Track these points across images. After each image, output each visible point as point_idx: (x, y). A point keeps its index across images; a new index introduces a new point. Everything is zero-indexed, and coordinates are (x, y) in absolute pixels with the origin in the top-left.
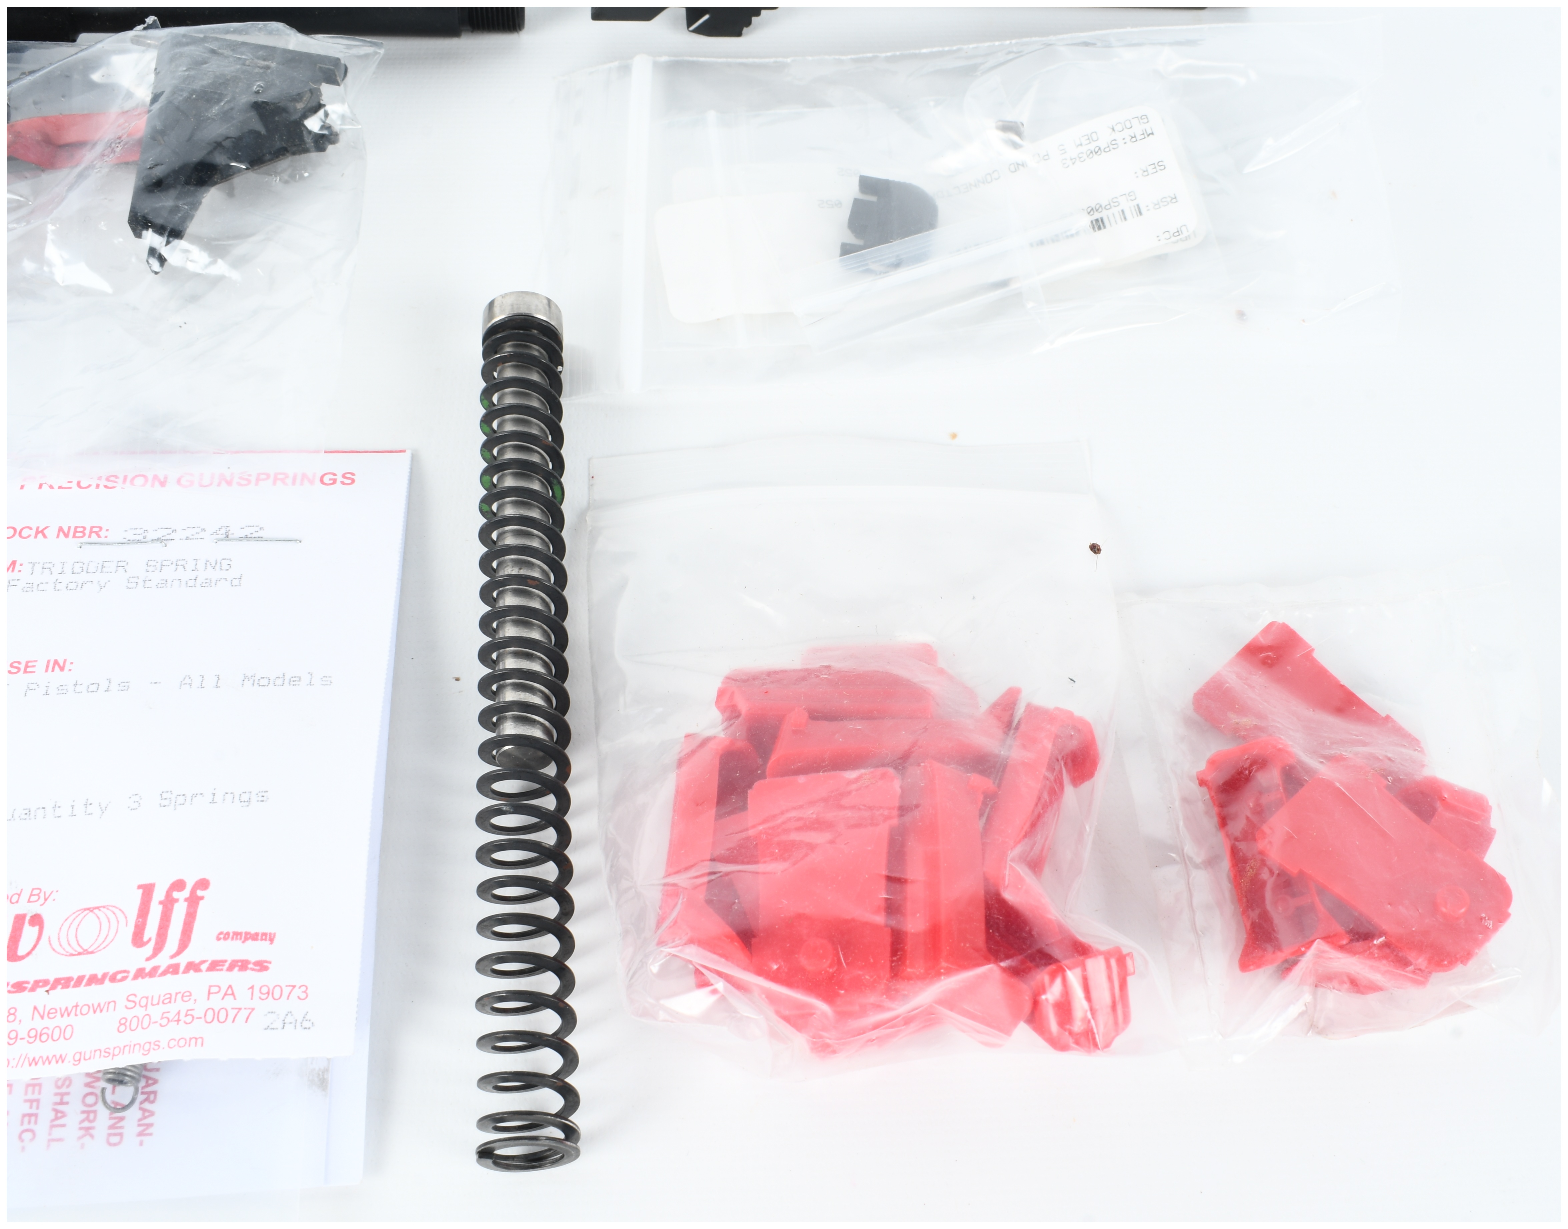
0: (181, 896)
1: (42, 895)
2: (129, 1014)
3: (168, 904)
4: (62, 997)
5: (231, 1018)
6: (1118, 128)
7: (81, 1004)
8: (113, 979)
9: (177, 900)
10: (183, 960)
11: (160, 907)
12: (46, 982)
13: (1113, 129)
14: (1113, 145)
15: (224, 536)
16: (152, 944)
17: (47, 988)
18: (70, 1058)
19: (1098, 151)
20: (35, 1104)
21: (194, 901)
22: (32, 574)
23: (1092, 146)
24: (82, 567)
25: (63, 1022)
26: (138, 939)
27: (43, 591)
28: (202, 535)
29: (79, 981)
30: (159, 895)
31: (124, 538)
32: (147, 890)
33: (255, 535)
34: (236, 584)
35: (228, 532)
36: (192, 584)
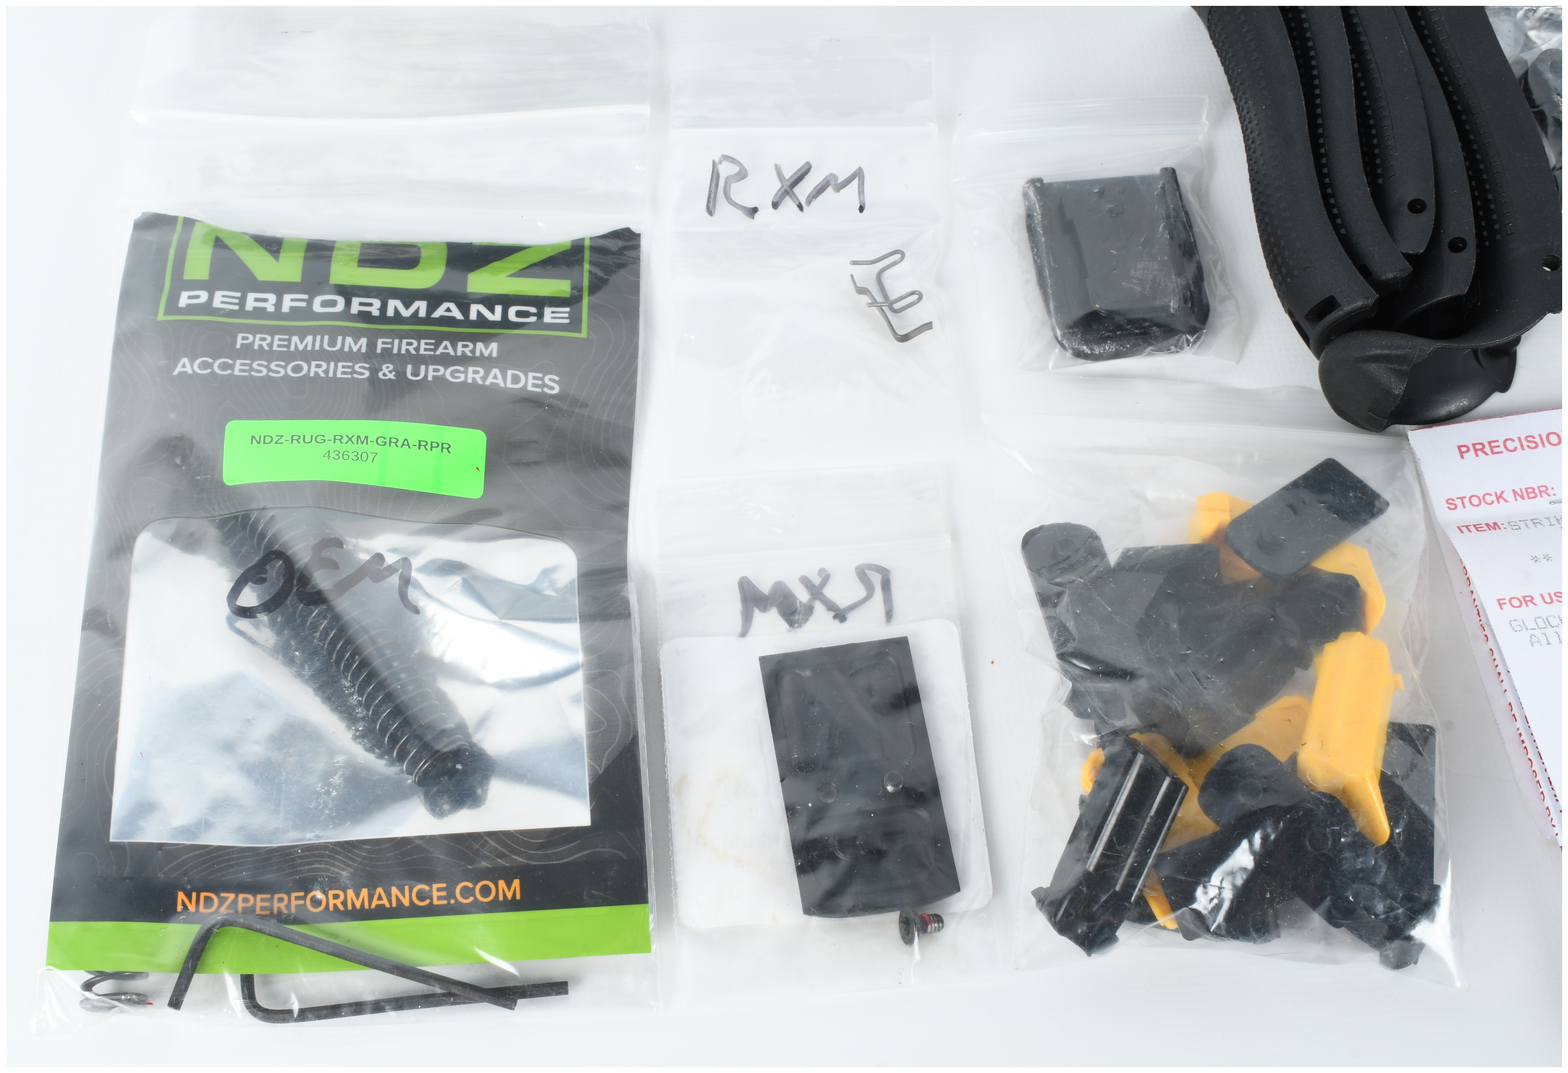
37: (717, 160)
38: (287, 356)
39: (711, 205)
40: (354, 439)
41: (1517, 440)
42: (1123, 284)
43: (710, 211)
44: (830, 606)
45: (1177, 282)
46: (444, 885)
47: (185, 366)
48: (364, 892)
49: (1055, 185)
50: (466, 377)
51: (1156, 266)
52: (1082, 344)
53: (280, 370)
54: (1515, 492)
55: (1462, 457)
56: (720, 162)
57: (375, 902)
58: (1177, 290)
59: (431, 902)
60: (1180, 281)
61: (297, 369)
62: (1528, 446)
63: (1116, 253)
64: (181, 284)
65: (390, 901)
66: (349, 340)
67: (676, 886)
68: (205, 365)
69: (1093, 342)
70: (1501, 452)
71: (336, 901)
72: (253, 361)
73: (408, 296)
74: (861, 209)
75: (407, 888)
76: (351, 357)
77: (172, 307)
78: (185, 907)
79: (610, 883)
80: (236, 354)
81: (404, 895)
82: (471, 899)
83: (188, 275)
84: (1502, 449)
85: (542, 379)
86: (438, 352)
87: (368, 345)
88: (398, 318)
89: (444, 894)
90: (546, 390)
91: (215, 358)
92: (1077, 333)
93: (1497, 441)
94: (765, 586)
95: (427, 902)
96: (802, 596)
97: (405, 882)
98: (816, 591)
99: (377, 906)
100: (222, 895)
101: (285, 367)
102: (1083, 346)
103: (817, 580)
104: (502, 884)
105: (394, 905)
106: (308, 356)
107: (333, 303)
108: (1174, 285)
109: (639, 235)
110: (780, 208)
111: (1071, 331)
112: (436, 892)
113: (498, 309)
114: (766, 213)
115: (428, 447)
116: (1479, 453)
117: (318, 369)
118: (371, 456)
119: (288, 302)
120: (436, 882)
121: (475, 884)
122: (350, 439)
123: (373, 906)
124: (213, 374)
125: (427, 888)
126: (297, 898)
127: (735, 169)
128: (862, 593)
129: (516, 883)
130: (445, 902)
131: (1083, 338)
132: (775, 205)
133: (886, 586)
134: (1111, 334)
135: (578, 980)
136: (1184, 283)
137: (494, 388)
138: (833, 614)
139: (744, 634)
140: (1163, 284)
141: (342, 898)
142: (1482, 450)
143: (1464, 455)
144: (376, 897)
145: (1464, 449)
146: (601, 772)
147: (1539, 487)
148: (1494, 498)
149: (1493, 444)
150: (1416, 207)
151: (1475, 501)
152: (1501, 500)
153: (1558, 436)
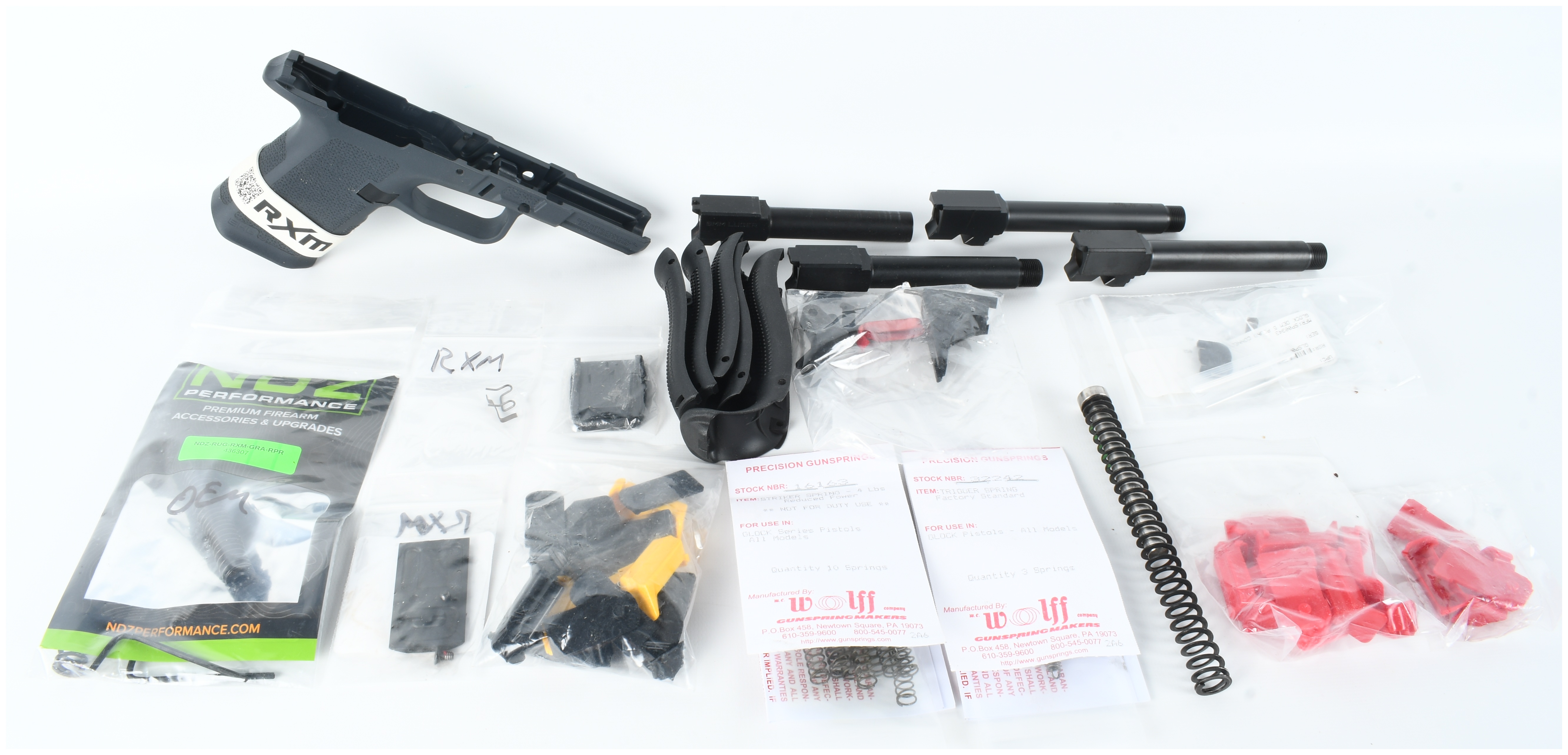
0: (1058, 602)
1: (1001, 605)
2: (1054, 643)
3: (1054, 606)
4: (1022, 640)
5: (1094, 642)
6: (1297, 319)
7: (1032, 641)
8: (1042, 632)
9: (1056, 604)
10: (1068, 623)
11: (1051, 607)
12: (1015, 635)
13: (1295, 320)
14: (1296, 326)
16: (1053, 619)
17: (1016, 637)
18: (1035, 659)
19: (1290, 328)
20: (1020, 679)
21: (1063, 605)
22: (944, 493)
23: (1287, 326)
24: (961, 491)
25: (1028, 648)
26: (1046, 617)
27: (952, 499)
28: (1000, 479)
29: (1028, 634)
30: (1048, 603)
31: (971, 480)
32: (1043, 602)
33: (1020, 479)
34: (1022, 495)
35: (1009, 478)
36: (1006, 496)
37: (440, 350)
38: (222, 415)
39: (433, 368)
40: (240, 446)
41: (774, 466)
42: (606, 396)
43: (432, 370)
44: (440, 526)
46: (226, 626)
47: (178, 416)
48: (191, 628)
50: (299, 426)
52: (580, 422)
53: (218, 419)
54: (768, 486)
55: (747, 472)
56: (441, 351)
57: (195, 632)
58: (628, 400)
59: (219, 633)
60: (630, 398)
61: (227, 419)
63: (603, 387)
64: (189, 386)
65: (202, 632)
66: (253, 410)
67: (335, 636)
68: (186, 416)
69: (584, 423)
71: (178, 631)
72: (208, 415)
73: (285, 397)
74: (499, 370)
75: (210, 627)
76: (252, 416)
77: (182, 395)
78: (110, 628)
79: (301, 628)
80: (201, 413)
81: (208, 630)
82: (237, 632)
83: (193, 384)
85: (334, 429)
86: (291, 417)
87: (261, 413)
88: (279, 404)
89: (226, 629)
90: (335, 434)
91: (191, 414)
92: (578, 418)
94: (413, 518)
95: (218, 633)
96: (429, 522)
97: (209, 623)
98: (436, 520)
99: (196, 634)
100: (129, 626)
101: (221, 419)
102: (579, 425)
103: (437, 516)
104: (252, 625)
105: (203, 634)
106: (232, 415)
107: (252, 397)
108: (627, 398)
109: (398, 379)
110: (464, 369)
111: (575, 417)
112: (223, 629)
113: (325, 403)
114: (458, 372)
115: (273, 451)
117: (234, 420)
118: (245, 452)
119: (233, 395)
120: (223, 624)
121: (240, 625)
122: (238, 445)
123: (194, 634)
124: (189, 419)
125: (219, 627)
126: (162, 630)
127: (447, 353)
128: (457, 521)
129: (258, 626)
130: (225, 633)
131: (581, 420)
132: (462, 368)
133: (469, 518)
135: (280, 674)
137: (311, 431)
138: (441, 529)
139: (398, 536)
140: (622, 398)
141: (181, 630)
142: (757, 469)
143: (748, 471)
144: (196, 630)
145: (749, 469)
146: (308, 581)
147: (780, 485)
148: (758, 489)
149: (763, 467)
150: (725, 359)
151: (749, 490)
152: (761, 490)
153: (794, 464)
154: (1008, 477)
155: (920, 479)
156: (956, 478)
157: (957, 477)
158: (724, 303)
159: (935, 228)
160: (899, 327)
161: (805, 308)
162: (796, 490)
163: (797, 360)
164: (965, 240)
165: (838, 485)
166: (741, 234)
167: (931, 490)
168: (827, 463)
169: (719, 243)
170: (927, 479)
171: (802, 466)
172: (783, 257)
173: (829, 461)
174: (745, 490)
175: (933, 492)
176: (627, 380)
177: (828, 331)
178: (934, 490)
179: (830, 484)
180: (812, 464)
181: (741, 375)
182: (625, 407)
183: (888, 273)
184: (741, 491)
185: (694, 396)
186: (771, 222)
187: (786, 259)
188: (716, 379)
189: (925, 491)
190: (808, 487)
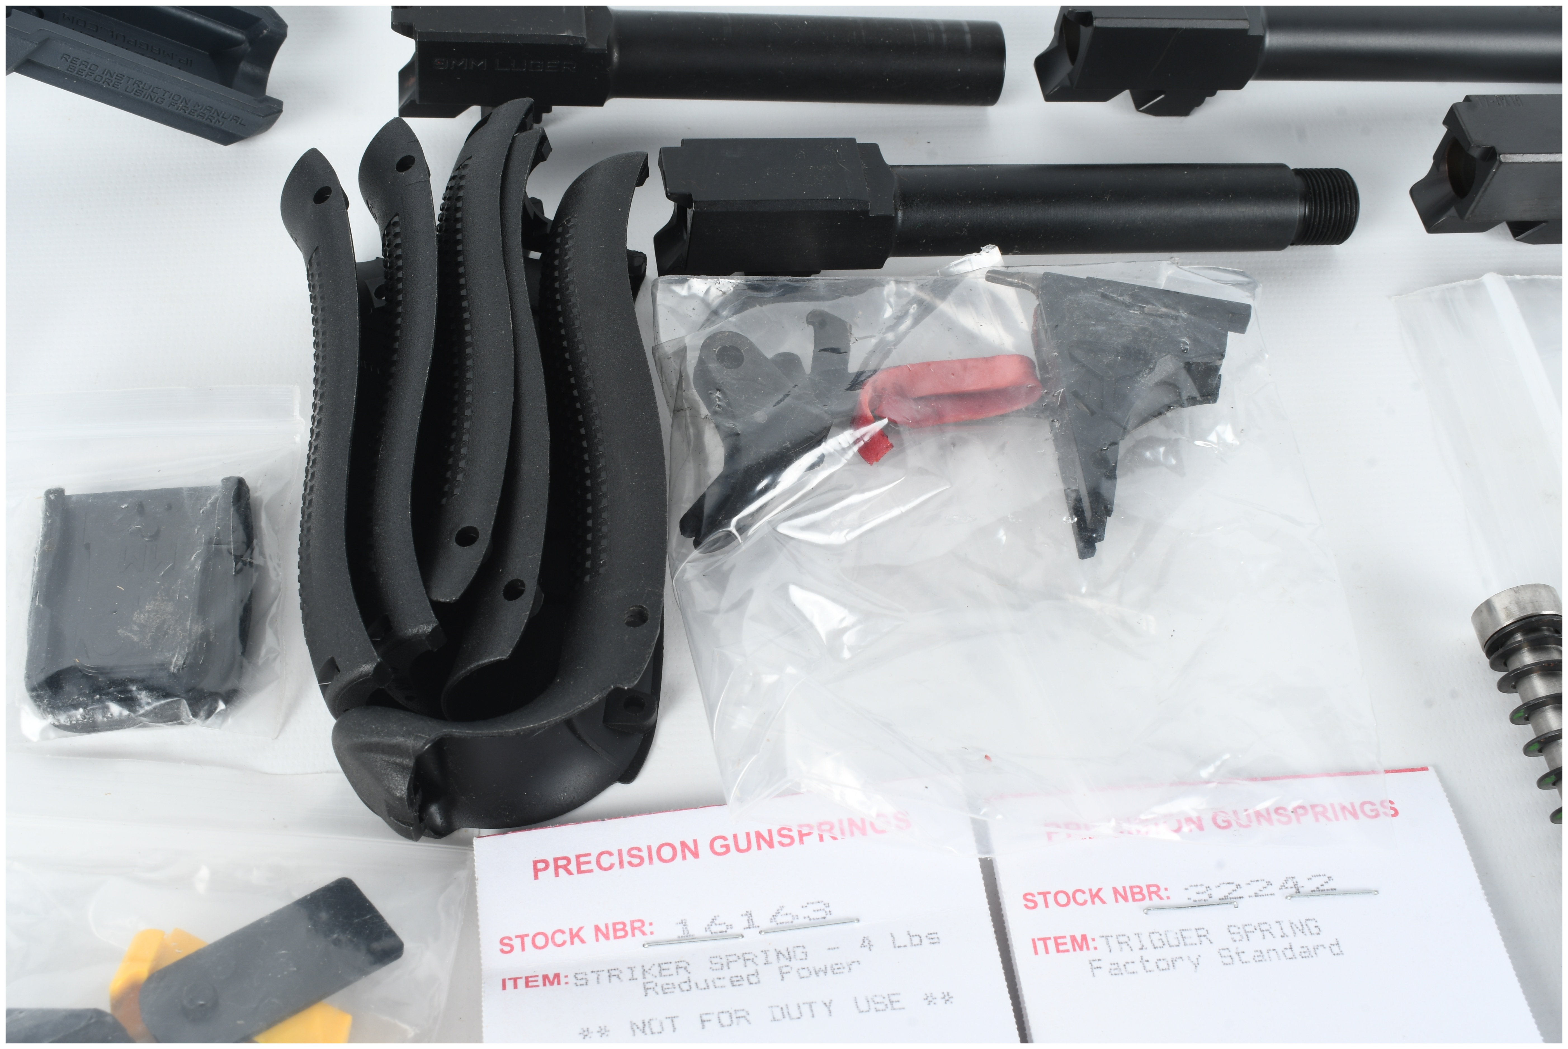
15: (1294, 890)
22: (1110, 951)
24: (1161, 939)
27: (1134, 973)
28: (1270, 890)
31: (1188, 899)
33: (1326, 887)
34: (1336, 949)
35: (1296, 885)
36: (1289, 953)
41: (616, 853)
42: (119, 631)
45: (191, 630)
49: (74, 499)
51: (170, 608)
52: (48, 712)
54: (597, 929)
55: (536, 877)
58: (188, 641)
60: (198, 629)
62: (630, 863)
63: (123, 589)
69: (61, 710)
70: (591, 871)
84: (593, 866)
92: (42, 697)
93: (589, 855)
102: (49, 714)
108: (185, 634)
111: (34, 694)
116: (561, 871)
131: (49, 704)
134: (85, 699)
136: (200, 631)
140: (171, 632)
142: (565, 868)
143: (540, 874)
145: (541, 866)
147: (632, 922)
148: (567, 937)
149: (582, 859)
150: (467, 537)
151: (540, 940)
152: (576, 940)
153: (674, 848)
154: (1290, 884)
155: (1040, 899)
156: (1145, 892)
157: (1148, 886)
158: (469, 333)
159: (1064, 69)
160: (971, 383)
161: (706, 346)
162: (681, 940)
163: (686, 506)
164: (1139, 103)
165: (801, 921)
166: (527, 105)
167: (1073, 938)
168: (771, 845)
169: (472, 115)
170: (1062, 899)
171: (696, 855)
172: (647, 176)
173: (776, 838)
174: (528, 941)
175: (1081, 948)
176: (193, 566)
177: (774, 421)
178: (1084, 937)
179: (779, 919)
180: (727, 847)
181: (514, 591)
182: (181, 662)
183: (940, 215)
184: (517, 943)
185: (367, 668)
186: (616, 55)
187: (655, 182)
188: (437, 606)
189: (1057, 945)
190: (715, 929)
